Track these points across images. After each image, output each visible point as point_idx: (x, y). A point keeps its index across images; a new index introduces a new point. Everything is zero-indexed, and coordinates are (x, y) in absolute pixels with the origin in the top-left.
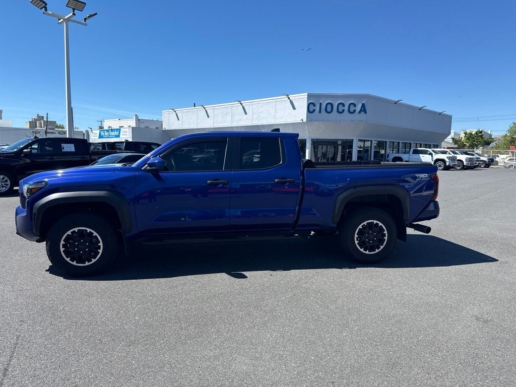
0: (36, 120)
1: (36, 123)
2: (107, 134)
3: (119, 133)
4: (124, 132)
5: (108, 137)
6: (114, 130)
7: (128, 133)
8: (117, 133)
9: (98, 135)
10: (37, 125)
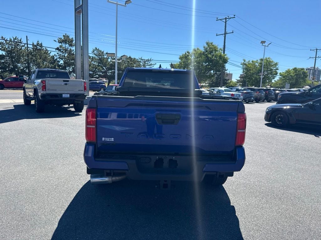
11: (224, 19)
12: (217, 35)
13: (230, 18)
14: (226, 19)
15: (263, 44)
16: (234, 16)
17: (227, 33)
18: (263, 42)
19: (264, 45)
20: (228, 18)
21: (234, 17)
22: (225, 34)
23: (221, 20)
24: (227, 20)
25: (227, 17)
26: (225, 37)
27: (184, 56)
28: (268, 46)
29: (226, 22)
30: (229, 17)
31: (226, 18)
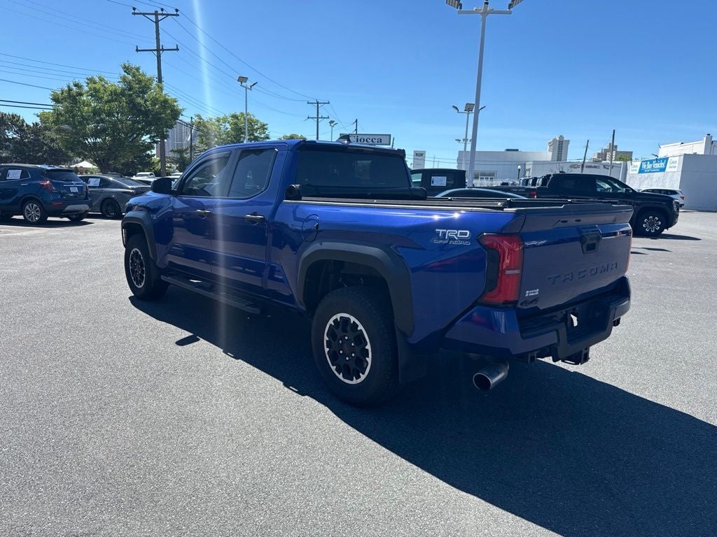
0: (606, 151)
1: (606, 155)
2: (649, 166)
3: (666, 165)
4: (673, 162)
5: (650, 172)
6: (660, 159)
7: (676, 165)
8: (662, 165)
9: (638, 169)
10: (607, 158)
11: (152, 14)
12: (137, 50)
13: (168, 15)
14: (156, 14)
15: (243, 84)
16: (177, 10)
17: (163, 50)
18: (242, 79)
19: (244, 87)
20: (163, 14)
21: (175, 13)
22: (159, 50)
23: (144, 14)
24: (160, 17)
25: (160, 12)
26: (159, 57)
27: (65, 94)
28: (251, 89)
29: (157, 22)
30: (164, 12)
31: (156, 12)
